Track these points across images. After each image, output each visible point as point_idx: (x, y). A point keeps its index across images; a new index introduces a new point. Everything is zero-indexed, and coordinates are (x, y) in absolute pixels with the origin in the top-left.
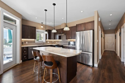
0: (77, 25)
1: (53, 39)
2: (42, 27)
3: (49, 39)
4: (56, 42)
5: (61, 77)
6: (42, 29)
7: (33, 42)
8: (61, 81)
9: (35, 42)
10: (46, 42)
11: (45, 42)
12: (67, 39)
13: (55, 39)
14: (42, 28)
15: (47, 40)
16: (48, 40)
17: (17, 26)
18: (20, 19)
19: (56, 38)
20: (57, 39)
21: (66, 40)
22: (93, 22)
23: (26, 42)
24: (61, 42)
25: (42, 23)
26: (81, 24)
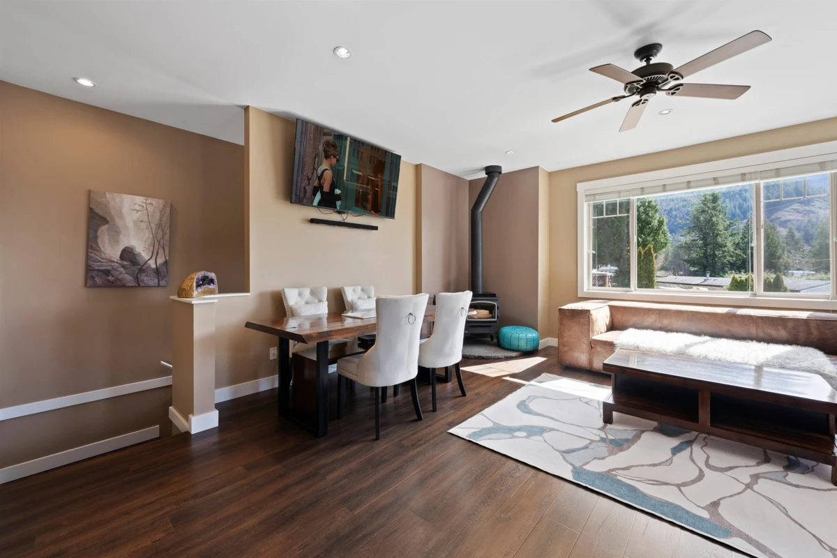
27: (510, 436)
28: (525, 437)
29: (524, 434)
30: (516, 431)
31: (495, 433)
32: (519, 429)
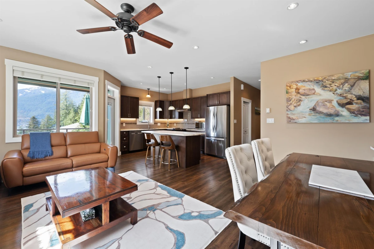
0: (207, 95)
1: (168, 118)
2: (149, 96)
3: (160, 118)
4: (174, 123)
5: (180, 161)
6: (149, 100)
7: (134, 124)
8: (179, 166)
9: (136, 124)
10: (155, 123)
11: (153, 124)
12: (193, 117)
13: (171, 118)
14: (148, 98)
15: (156, 120)
16: (158, 120)
17: (115, 99)
18: (119, 88)
19: (173, 116)
20: (175, 118)
21: (193, 120)
22: (228, 93)
23: (122, 124)
24: (182, 123)
25: (149, 89)
26: (213, 95)
27: (201, 212)
28: (193, 212)
29: (193, 214)
30: (197, 216)
31: (209, 215)
32: (195, 218)
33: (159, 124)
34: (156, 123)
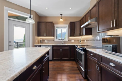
7: (52, 40)
9: (54, 40)
11: (68, 41)
14: (62, 22)
15: (70, 37)
23: (45, 40)
24: (91, 40)
25: (61, 15)
33: (73, 41)
34: (70, 40)
